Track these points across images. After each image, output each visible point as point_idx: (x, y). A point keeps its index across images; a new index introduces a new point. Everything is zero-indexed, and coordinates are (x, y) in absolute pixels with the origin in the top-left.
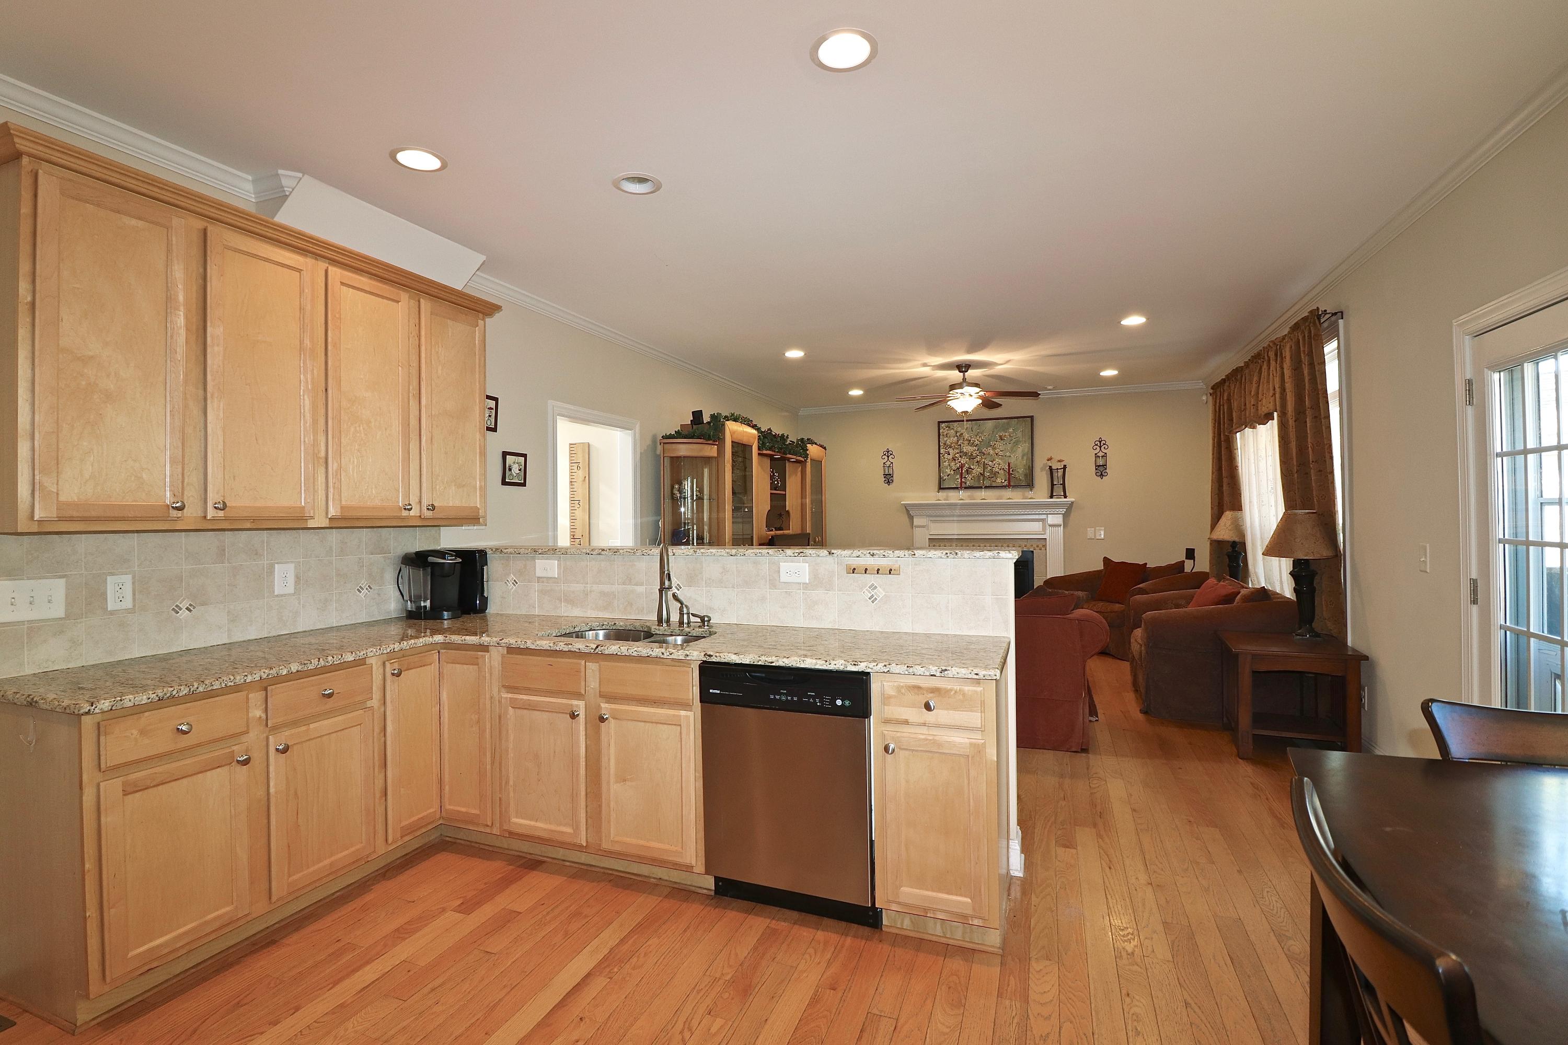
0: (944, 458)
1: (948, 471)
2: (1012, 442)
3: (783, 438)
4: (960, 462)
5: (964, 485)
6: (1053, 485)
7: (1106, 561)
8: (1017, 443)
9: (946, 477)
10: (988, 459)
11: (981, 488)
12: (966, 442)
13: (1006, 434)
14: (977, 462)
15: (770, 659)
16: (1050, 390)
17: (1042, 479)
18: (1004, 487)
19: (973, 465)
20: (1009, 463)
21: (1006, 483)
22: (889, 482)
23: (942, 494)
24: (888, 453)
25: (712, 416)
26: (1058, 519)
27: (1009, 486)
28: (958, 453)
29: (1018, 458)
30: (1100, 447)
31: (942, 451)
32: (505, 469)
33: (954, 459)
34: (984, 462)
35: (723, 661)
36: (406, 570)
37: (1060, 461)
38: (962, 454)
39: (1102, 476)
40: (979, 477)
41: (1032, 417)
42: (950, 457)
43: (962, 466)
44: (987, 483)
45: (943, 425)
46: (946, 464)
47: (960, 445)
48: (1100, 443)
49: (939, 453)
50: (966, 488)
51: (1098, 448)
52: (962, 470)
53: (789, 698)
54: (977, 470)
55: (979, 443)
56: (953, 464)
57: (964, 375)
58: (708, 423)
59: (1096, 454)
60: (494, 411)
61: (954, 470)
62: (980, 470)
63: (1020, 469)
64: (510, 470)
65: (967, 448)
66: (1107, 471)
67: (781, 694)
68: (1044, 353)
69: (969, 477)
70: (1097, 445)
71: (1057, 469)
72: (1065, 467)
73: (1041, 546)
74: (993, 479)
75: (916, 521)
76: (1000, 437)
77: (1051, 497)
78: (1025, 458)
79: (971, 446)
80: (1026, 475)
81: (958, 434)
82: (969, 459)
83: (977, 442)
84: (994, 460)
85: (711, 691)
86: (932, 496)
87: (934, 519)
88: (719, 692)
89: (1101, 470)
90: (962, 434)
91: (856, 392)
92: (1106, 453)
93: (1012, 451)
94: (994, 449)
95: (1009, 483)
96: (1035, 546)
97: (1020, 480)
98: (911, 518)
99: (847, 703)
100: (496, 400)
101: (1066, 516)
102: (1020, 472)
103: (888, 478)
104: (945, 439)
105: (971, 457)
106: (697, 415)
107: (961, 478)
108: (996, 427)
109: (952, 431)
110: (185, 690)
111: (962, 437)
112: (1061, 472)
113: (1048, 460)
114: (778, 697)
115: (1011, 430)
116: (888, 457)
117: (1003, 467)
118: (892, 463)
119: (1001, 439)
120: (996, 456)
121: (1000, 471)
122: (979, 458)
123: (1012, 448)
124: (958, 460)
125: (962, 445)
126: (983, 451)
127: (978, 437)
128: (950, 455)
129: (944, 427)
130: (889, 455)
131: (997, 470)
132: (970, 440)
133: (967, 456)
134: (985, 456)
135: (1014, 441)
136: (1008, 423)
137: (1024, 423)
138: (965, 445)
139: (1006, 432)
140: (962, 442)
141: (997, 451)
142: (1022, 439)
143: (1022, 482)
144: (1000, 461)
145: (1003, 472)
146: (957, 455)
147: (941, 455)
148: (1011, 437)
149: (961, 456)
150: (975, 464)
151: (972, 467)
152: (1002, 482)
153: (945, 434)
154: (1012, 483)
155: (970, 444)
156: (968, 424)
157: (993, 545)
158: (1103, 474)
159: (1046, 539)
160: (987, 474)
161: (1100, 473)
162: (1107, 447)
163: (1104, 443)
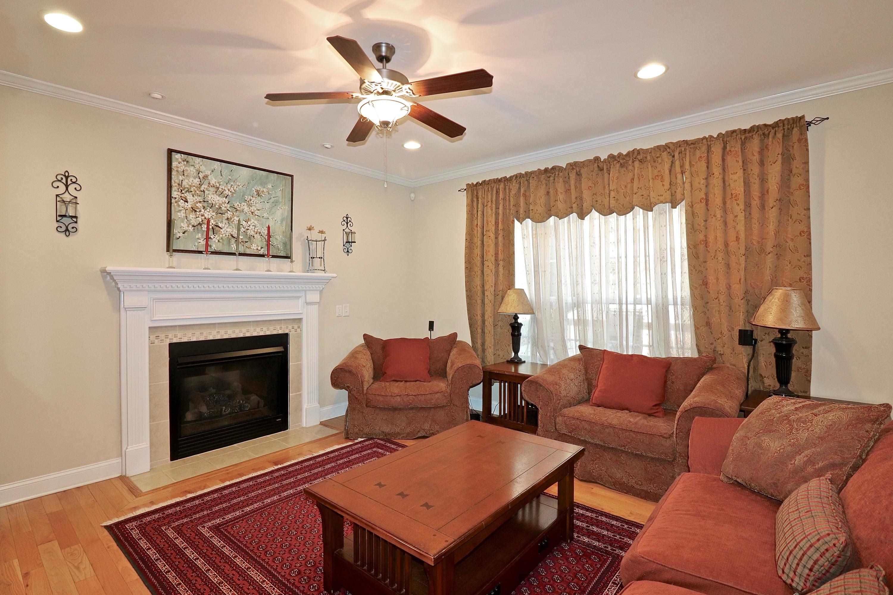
0: (179, 206)
1: (184, 225)
2: (271, 201)
4: (202, 215)
5: (209, 249)
6: (311, 258)
8: (276, 203)
9: (181, 234)
10: (241, 218)
11: (234, 254)
12: (212, 190)
13: (264, 190)
14: (228, 218)
17: (300, 251)
18: (263, 256)
19: (222, 222)
20: (268, 227)
21: (264, 251)
22: (67, 228)
23: (172, 259)
26: (316, 297)
27: (268, 255)
28: (200, 202)
29: (276, 222)
30: (347, 223)
31: (175, 194)
33: (192, 209)
34: (236, 220)
37: (322, 232)
38: (205, 204)
39: (348, 252)
40: (231, 239)
41: (292, 177)
42: (189, 205)
43: (206, 221)
44: (241, 248)
45: (177, 156)
46: (181, 214)
47: (204, 191)
48: (347, 220)
49: (170, 197)
50: (211, 253)
51: (346, 224)
52: (205, 227)
54: (227, 230)
55: (230, 194)
56: (192, 216)
59: (344, 230)
61: (193, 226)
62: (231, 230)
63: (279, 235)
65: (213, 198)
66: (353, 248)
69: (216, 238)
70: (344, 221)
71: (315, 241)
72: (326, 240)
73: (296, 327)
74: (247, 244)
75: (129, 300)
76: (257, 191)
77: (308, 271)
78: (284, 223)
79: (219, 195)
80: (285, 244)
81: (201, 175)
82: (217, 214)
83: (227, 192)
84: (250, 220)
86: (157, 262)
89: (348, 247)
90: (206, 176)
92: (351, 231)
93: (270, 212)
94: (249, 205)
95: (268, 251)
96: (290, 327)
97: (279, 249)
101: (322, 293)
102: (279, 239)
103: (67, 223)
104: (181, 178)
105: (220, 212)
107: (204, 238)
108: (252, 178)
109: (192, 168)
111: (206, 182)
112: (320, 244)
113: (307, 229)
115: (270, 186)
116: (67, 186)
117: (259, 231)
118: (76, 198)
119: (258, 195)
120: (251, 215)
121: (255, 235)
122: (229, 214)
123: (271, 208)
124: (200, 211)
125: (206, 192)
126: (236, 205)
127: (229, 186)
128: (187, 202)
129: (180, 160)
130: (69, 182)
131: (252, 233)
132: (218, 188)
133: (214, 208)
134: (238, 213)
135: (273, 199)
136: (267, 177)
137: (284, 182)
138: (211, 193)
139: (264, 187)
140: (206, 187)
141: (253, 209)
142: (280, 200)
143: (282, 252)
144: (256, 222)
145: (259, 237)
146: (199, 205)
147: (173, 201)
148: (269, 193)
149: (204, 207)
150: (224, 221)
151: (220, 225)
152: (260, 249)
153: (180, 170)
154: (271, 252)
155: (219, 191)
156: (216, 165)
157: (244, 330)
158: (349, 250)
159: (301, 319)
160: (240, 237)
161: (347, 250)
162: (351, 225)
163: (350, 219)
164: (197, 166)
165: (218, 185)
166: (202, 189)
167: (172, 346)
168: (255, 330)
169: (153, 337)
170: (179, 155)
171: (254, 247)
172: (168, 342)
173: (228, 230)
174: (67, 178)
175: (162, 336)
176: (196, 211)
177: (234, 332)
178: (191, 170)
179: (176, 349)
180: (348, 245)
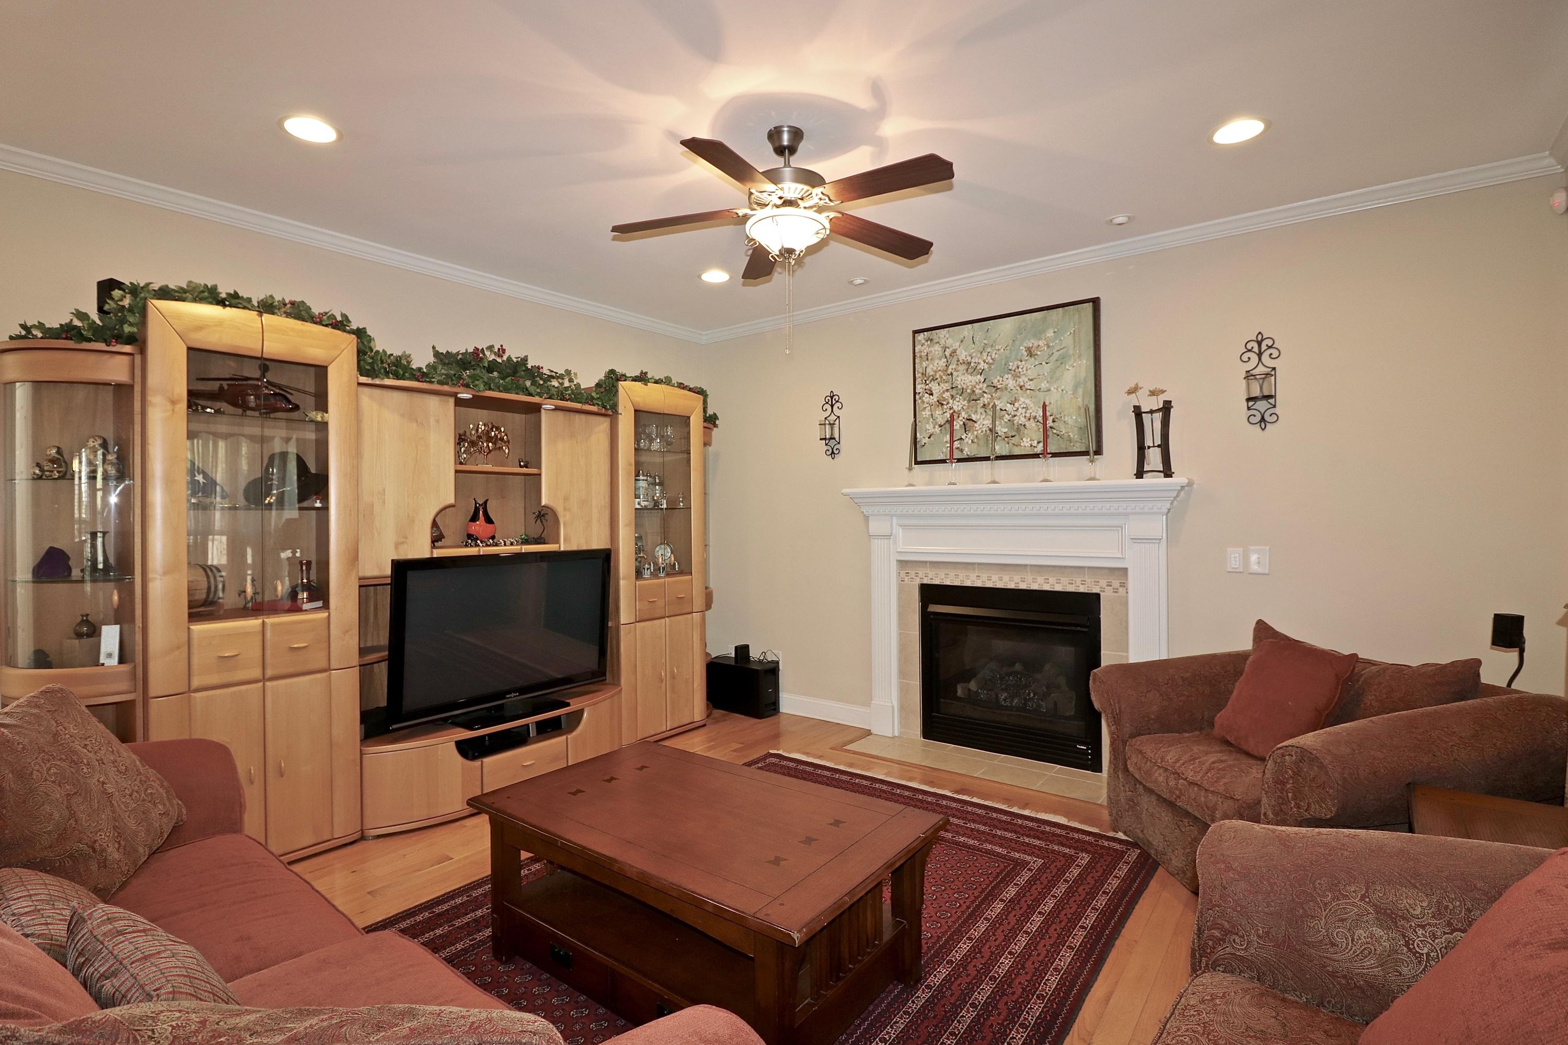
0: (923, 402)
1: (930, 427)
2: (1053, 358)
4: (951, 408)
5: (957, 455)
6: (1141, 449)
7: (1263, 630)
8: (1062, 360)
9: (926, 440)
10: (1005, 399)
11: (987, 459)
12: (963, 368)
13: (1041, 343)
14: (984, 405)
17: (1119, 436)
18: (1037, 456)
19: (976, 412)
20: (1044, 406)
21: (1040, 448)
22: (833, 452)
23: (919, 473)
26: (1157, 527)
27: (1045, 453)
28: (947, 390)
29: (1065, 392)
30: (1260, 355)
31: (919, 388)
33: (940, 403)
34: (994, 406)
37: (1153, 393)
38: (954, 392)
39: (1264, 421)
40: (985, 437)
41: (1095, 302)
42: (934, 398)
43: (955, 416)
44: (1001, 448)
45: (920, 337)
46: (926, 413)
47: (952, 374)
48: (1260, 346)
49: (915, 393)
50: (959, 460)
51: (1255, 357)
52: (954, 424)
54: (983, 422)
55: (986, 366)
56: (938, 412)
59: (1248, 371)
61: (941, 426)
62: (988, 422)
63: (1072, 415)
65: (965, 380)
66: (1277, 410)
69: (968, 438)
70: (1250, 350)
71: (1152, 410)
72: (1167, 408)
73: (1116, 584)
74: (1014, 440)
75: (875, 527)
76: (1029, 349)
77: (1140, 474)
78: (1080, 391)
79: (971, 374)
80: (1083, 429)
81: (948, 353)
82: (969, 401)
83: (982, 365)
84: (1016, 400)
86: (905, 479)
87: (906, 522)
89: (1262, 408)
90: (954, 351)
91: (716, 276)
92: (1274, 369)
93: (1053, 377)
94: (1016, 376)
95: (1046, 446)
96: (1103, 583)
97: (1071, 439)
98: (866, 518)
101: (1173, 518)
102: (1071, 423)
103: (832, 445)
104: (924, 364)
105: (973, 399)
107: (953, 440)
108: (1019, 330)
111: (955, 359)
112: (1158, 417)
113: (1130, 392)
115: (1050, 334)
116: (832, 406)
117: (1033, 414)
118: (839, 417)
119: (1031, 354)
120: (1020, 391)
121: (1027, 424)
122: (986, 399)
123: (1053, 372)
124: (948, 403)
125: (955, 374)
126: (995, 381)
127: (985, 354)
128: (932, 394)
129: (923, 341)
130: (834, 402)
131: (1022, 420)
132: (969, 363)
133: (965, 395)
134: (999, 393)
135: (1056, 355)
136: (1044, 319)
137: (1077, 316)
138: (960, 373)
139: (1040, 339)
140: (954, 366)
141: (1021, 381)
142: (1071, 352)
143: (1078, 445)
144: (1028, 401)
145: (1034, 425)
146: (947, 395)
147: (918, 396)
148: (1048, 347)
149: (953, 396)
150: (980, 410)
151: (974, 417)
152: (1035, 445)
153: (924, 354)
154: (1052, 449)
155: (971, 368)
156: (967, 330)
157: (1017, 578)
158: (1267, 417)
159: (1126, 569)
160: (1001, 430)
161: (1259, 418)
162: (1275, 354)
163: (1270, 343)
164: (942, 342)
165: (969, 359)
166: (949, 372)
167: (924, 587)
169: (903, 573)
170: (922, 334)
171: (1026, 442)
172: (918, 582)
173: (985, 422)
174: (832, 398)
175: (912, 573)
176: (942, 405)
178: (937, 349)
179: (930, 593)
180: (1262, 405)
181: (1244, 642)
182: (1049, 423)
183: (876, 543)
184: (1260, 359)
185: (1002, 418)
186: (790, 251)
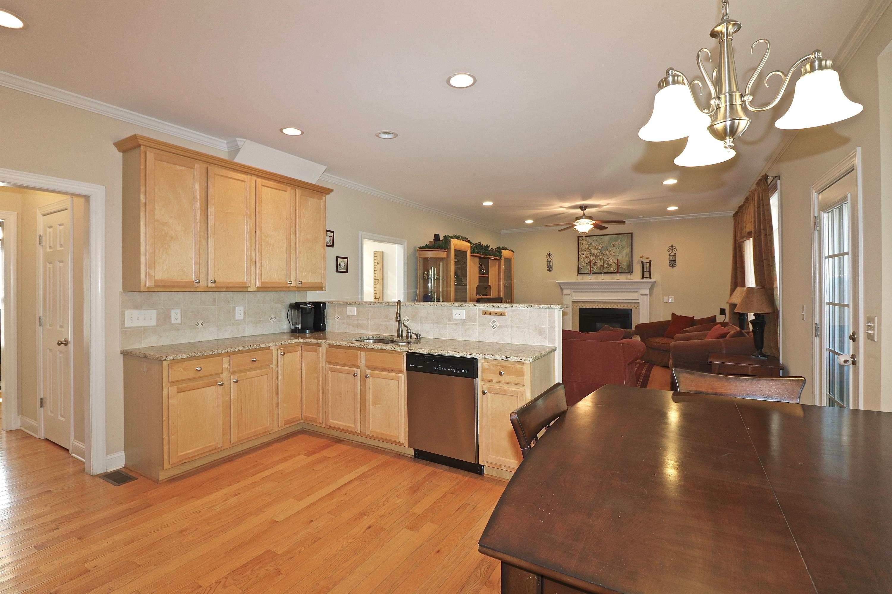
0: (581, 257)
1: (583, 264)
2: (620, 248)
3: (487, 247)
4: (590, 259)
5: (592, 272)
6: (643, 272)
7: (673, 315)
8: (623, 248)
9: (582, 267)
10: (606, 257)
11: (602, 273)
12: (593, 248)
13: (617, 243)
14: (600, 259)
15: (435, 351)
16: (641, 218)
17: (637, 269)
18: (615, 273)
19: (597, 260)
20: (618, 260)
21: (616, 271)
22: (550, 270)
23: (580, 277)
24: (550, 254)
25: (445, 237)
26: (647, 291)
27: (618, 272)
28: (589, 254)
29: (623, 256)
30: (672, 250)
31: (580, 253)
32: (337, 264)
33: (586, 257)
34: (604, 259)
35: (416, 352)
36: (291, 311)
37: (647, 258)
38: (591, 254)
39: (673, 266)
40: (600, 267)
41: (632, 234)
42: (585, 256)
43: (591, 261)
44: (605, 271)
45: (580, 238)
46: (582, 260)
48: (672, 248)
49: (578, 254)
50: (593, 273)
52: (591, 264)
53: (442, 369)
54: (599, 263)
55: (601, 248)
56: (586, 260)
57: (584, 212)
58: (442, 240)
59: (669, 254)
60: (332, 238)
61: (586, 264)
62: (601, 263)
63: (625, 263)
64: (340, 265)
65: (594, 251)
66: (676, 264)
67: (439, 367)
68: (627, 199)
69: (595, 267)
70: (670, 249)
71: (646, 263)
72: (650, 261)
73: (636, 306)
74: (608, 268)
75: (565, 292)
77: (643, 278)
78: (627, 256)
80: (628, 266)
81: (589, 243)
83: (599, 248)
84: (609, 258)
85: (411, 365)
86: (575, 278)
87: (575, 290)
88: (414, 365)
89: (673, 263)
90: (591, 243)
91: (529, 222)
92: (675, 254)
93: (620, 252)
94: (609, 251)
95: (618, 270)
96: (633, 306)
97: (624, 269)
98: (562, 290)
99: (466, 371)
100: (333, 232)
101: (651, 289)
102: (624, 265)
103: (550, 268)
104: (582, 246)
105: (596, 256)
106: (437, 236)
107: (590, 268)
108: (611, 239)
110: (199, 354)
111: (591, 245)
112: (648, 264)
113: (641, 258)
114: (438, 368)
115: (619, 241)
116: (550, 256)
117: (614, 262)
118: (552, 260)
119: (614, 245)
120: (611, 256)
121: (613, 264)
122: (601, 257)
125: (591, 249)
126: (603, 253)
127: (600, 245)
129: (581, 240)
131: (611, 263)
132: (596, 247)
133: (594, 255)
134: (604, 256)
136: (618, 237)
137: (626, 237)
140: (591, 247)
141: (611, 253)
142: (626, 246)
144: (613, 258)
147: (579, 255)
148: (619, 244)
149: (590, 256)
150: (599, 260)
151: (597, 262)
153: (581, 243)
154: (620, 271)
155: (596, 249)
156: (595, 238)
157: (609, 305)
158: (674, 265)
159: (639, 302)
160: (605, 266)
161: (672, 265)
162: (676, 250)
163: (674, 247)
164: (587, 240)
166: (589, 249)
167: (580, 309)
168: (614, 306)
169: (574, 305)
171: (612, 269)
172: (578, 307)
173: (600, 263)
175: (577, 305)
177: (604, 306)
178: (585, 242)
179: (581, 310)
180: (673, 262)
181: (670, 318)
182: (619, 264)
183: (565, 297)
184: (672, 251)
185: (605, 262)
186: (585, 232)
